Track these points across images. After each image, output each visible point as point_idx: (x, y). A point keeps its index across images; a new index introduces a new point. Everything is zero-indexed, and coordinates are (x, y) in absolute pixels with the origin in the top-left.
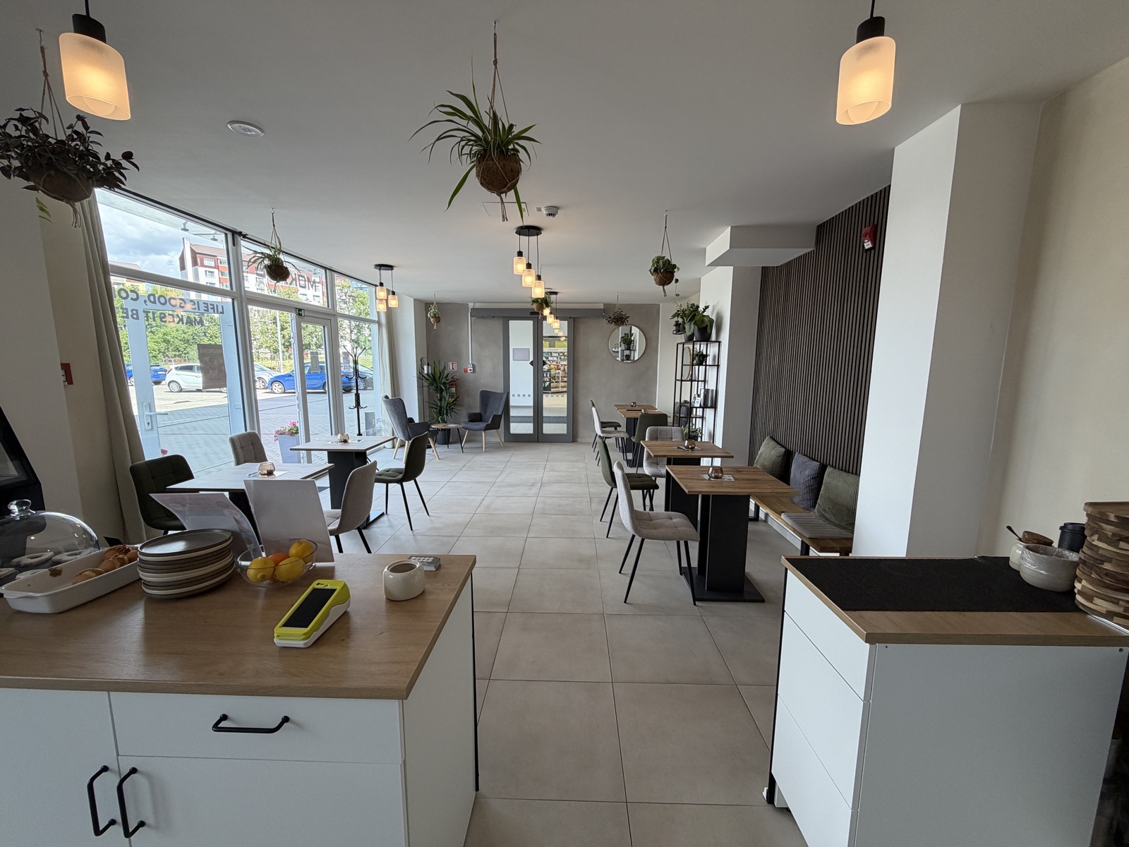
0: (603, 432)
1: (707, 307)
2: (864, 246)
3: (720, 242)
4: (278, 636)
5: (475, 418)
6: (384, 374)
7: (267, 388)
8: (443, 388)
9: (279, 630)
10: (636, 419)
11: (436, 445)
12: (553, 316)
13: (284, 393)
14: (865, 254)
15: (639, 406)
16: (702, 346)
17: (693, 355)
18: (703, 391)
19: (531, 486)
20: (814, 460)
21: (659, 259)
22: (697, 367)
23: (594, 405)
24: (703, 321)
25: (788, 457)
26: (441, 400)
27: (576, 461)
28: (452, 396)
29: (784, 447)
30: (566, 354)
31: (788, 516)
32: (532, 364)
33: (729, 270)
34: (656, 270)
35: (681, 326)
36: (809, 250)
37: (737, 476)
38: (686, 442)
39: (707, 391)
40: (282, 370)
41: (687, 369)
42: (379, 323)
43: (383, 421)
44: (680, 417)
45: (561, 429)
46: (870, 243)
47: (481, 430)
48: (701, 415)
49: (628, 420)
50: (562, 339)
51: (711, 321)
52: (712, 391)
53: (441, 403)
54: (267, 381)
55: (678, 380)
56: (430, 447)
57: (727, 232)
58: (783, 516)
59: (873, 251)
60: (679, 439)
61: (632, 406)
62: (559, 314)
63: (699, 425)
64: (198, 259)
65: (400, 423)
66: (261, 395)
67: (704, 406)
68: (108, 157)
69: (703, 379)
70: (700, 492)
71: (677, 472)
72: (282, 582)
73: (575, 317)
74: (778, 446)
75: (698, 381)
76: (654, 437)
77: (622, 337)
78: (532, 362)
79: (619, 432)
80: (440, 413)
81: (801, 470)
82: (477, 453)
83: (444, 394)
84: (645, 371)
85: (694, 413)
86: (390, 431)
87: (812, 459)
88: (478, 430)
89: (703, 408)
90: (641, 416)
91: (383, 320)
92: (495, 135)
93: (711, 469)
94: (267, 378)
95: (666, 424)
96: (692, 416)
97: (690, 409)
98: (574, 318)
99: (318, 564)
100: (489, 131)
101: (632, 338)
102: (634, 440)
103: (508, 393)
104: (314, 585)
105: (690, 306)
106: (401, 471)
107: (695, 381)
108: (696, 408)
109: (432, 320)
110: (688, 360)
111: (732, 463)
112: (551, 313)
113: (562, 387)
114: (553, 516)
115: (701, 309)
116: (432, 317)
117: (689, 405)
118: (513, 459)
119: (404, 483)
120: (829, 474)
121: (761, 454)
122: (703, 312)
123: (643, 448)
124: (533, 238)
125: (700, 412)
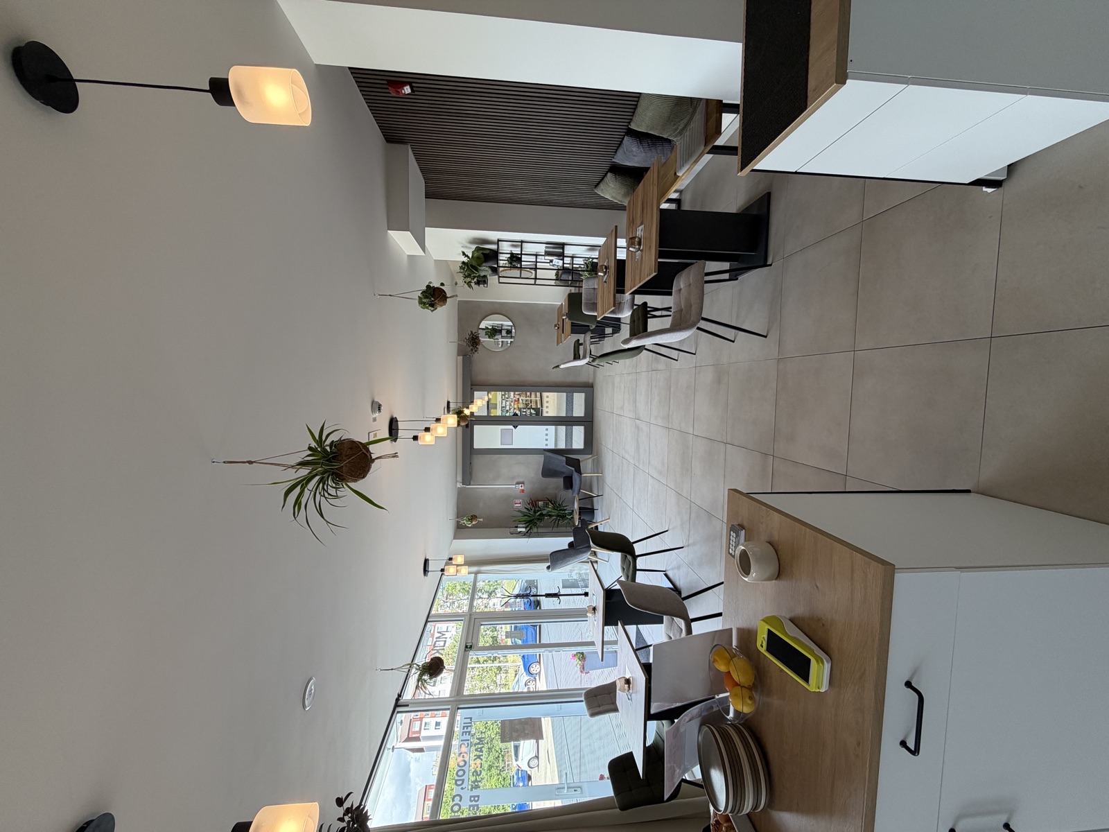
0: (584, 357)
1: (464, 253)
2: (408, 94)
3: (402, 241)
4: (819, 688)
5: (569, 483)
6: (526, 569)
7: (535, 678)
8: (539, 513)
9: (812, 686)
10: (573, 325)
11: (594, 521)
12: (470, 406)
13: (540, 663)
14: (416, 93)
15: (558, 321)
16: (501, 258)
17: (510, 267)
18: (547, 258)
19: (638, 429)
20: (621, 142)
21: (421, 302)
22: (523, 263)
23: (558, 366)
24: (478, 258)
25: (617, 170)
26: (550, 516)
27: (613, 384)
28: (546, 505)
29: (606, 174)
30: (503, 393)
31: (681, 169)
32: (515, 427)
33: (429, 231)
34: (432, 305)
35: (480, 279)
36: (410, 150)
37: (639, 222)
38: (600, 274)
39: (547, 254)
40: (518, 664)
41: (524, 274)
42: (476, 573)
43: (571, 571)
44: (572, 280)
45: (579, 399)
46: (405, 88)
47: (581, 477)
48: (570, 259)
49: (573, 332)
50: (490, 396)
51: (478, 249)
52: (546, 247)
53: (553, 516)
54: (529, 677)
55: (535, 282)
56: (597, 527)
57: (393, 234)
58: (679, 174)
59: (414, 85)
60: (596, 281)
61: (558, 328)
62: (468, 400)
63: (581, 261)
64: (414, 736)
65: (574, 556)
66: (542, 686)
67: (561, 256)
68: (341, 820)
69: (534, 257)
70: (656, 260)
71: (632, 283)
72: (755, 679)
73: (471, 383)
74: (605, 178)
75: (536, 262)
76: (593, 306)
77: (489, 337)
78: (514, 427)
79: (584, 341)
80: (563, 517)
81: (631, 155)
82: (604, 481)
83: (544, 512)
84: (524, 315)
85: (568, 266)
86: (580, 565)
87: (620, 145)
88: (581, 480)
89: (564, 256)
90: (570, 319)
91: (474, 569)
92: (318, 463)
93: (631, 249)
94: (525, 678)
95: (580, 294)
96: (571, 268)
97: (565, 270)
98: (472, 385)
99: (734, 643)
100: (313, 470)
101: (490, 327)
102: (594, 327)
103: (545, 450)
104: (763, 650)
105: (462, 271)
106: (624, 557)
107: (536, 265)
108: (564, 263)
109: (474, 523)
110: (516, 273)
111: (623, 226)
112: (468, 408)
113: (536, 396)
114: (671, 407)
115: (465, 260)
116: (472, 522)
117: (560, 272)
118: (610, 446)
119: (637, 554)
120: (638, 126)
121: (612, 197)
122: (468, 257)
123: (605, 318)
124: (401, 425)
125: (567, 260)
